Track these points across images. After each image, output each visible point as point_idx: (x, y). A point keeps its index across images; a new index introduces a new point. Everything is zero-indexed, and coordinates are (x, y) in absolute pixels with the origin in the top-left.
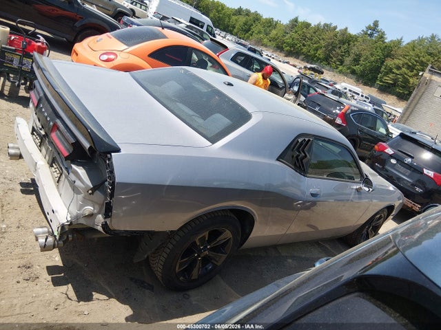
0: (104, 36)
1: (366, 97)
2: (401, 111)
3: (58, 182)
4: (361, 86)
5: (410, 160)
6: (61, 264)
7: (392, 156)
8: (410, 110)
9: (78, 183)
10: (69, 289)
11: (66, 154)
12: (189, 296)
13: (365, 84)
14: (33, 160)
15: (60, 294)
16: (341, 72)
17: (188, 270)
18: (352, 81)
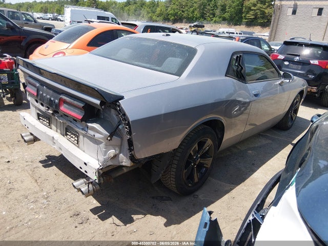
0: (49, 43)
1: (240, 34)
2: (268, 35)
3: (78, 143)
4: (233, 27)
5: (298, 58)
6: (99, 205)
7: (284, 60)
8: (274, 31)
9: (97, 136)
10: (114, 219)
11: (81, 117)
12: (197, 196)
13: (236, 24)
14: (49, 136)
15: (110, 225)
16: (215, 22)
17: (190, 177)
18: (225, 25)
